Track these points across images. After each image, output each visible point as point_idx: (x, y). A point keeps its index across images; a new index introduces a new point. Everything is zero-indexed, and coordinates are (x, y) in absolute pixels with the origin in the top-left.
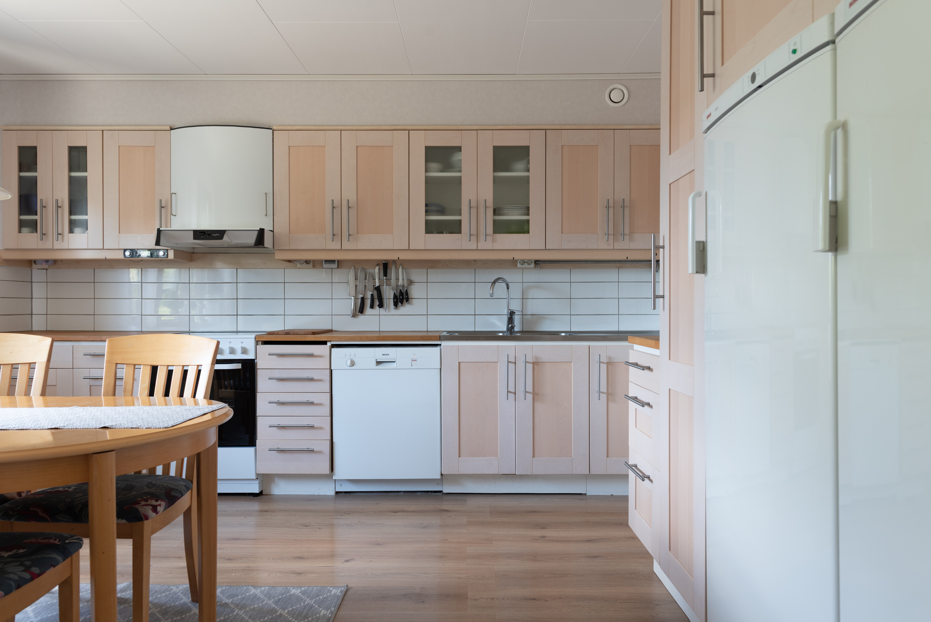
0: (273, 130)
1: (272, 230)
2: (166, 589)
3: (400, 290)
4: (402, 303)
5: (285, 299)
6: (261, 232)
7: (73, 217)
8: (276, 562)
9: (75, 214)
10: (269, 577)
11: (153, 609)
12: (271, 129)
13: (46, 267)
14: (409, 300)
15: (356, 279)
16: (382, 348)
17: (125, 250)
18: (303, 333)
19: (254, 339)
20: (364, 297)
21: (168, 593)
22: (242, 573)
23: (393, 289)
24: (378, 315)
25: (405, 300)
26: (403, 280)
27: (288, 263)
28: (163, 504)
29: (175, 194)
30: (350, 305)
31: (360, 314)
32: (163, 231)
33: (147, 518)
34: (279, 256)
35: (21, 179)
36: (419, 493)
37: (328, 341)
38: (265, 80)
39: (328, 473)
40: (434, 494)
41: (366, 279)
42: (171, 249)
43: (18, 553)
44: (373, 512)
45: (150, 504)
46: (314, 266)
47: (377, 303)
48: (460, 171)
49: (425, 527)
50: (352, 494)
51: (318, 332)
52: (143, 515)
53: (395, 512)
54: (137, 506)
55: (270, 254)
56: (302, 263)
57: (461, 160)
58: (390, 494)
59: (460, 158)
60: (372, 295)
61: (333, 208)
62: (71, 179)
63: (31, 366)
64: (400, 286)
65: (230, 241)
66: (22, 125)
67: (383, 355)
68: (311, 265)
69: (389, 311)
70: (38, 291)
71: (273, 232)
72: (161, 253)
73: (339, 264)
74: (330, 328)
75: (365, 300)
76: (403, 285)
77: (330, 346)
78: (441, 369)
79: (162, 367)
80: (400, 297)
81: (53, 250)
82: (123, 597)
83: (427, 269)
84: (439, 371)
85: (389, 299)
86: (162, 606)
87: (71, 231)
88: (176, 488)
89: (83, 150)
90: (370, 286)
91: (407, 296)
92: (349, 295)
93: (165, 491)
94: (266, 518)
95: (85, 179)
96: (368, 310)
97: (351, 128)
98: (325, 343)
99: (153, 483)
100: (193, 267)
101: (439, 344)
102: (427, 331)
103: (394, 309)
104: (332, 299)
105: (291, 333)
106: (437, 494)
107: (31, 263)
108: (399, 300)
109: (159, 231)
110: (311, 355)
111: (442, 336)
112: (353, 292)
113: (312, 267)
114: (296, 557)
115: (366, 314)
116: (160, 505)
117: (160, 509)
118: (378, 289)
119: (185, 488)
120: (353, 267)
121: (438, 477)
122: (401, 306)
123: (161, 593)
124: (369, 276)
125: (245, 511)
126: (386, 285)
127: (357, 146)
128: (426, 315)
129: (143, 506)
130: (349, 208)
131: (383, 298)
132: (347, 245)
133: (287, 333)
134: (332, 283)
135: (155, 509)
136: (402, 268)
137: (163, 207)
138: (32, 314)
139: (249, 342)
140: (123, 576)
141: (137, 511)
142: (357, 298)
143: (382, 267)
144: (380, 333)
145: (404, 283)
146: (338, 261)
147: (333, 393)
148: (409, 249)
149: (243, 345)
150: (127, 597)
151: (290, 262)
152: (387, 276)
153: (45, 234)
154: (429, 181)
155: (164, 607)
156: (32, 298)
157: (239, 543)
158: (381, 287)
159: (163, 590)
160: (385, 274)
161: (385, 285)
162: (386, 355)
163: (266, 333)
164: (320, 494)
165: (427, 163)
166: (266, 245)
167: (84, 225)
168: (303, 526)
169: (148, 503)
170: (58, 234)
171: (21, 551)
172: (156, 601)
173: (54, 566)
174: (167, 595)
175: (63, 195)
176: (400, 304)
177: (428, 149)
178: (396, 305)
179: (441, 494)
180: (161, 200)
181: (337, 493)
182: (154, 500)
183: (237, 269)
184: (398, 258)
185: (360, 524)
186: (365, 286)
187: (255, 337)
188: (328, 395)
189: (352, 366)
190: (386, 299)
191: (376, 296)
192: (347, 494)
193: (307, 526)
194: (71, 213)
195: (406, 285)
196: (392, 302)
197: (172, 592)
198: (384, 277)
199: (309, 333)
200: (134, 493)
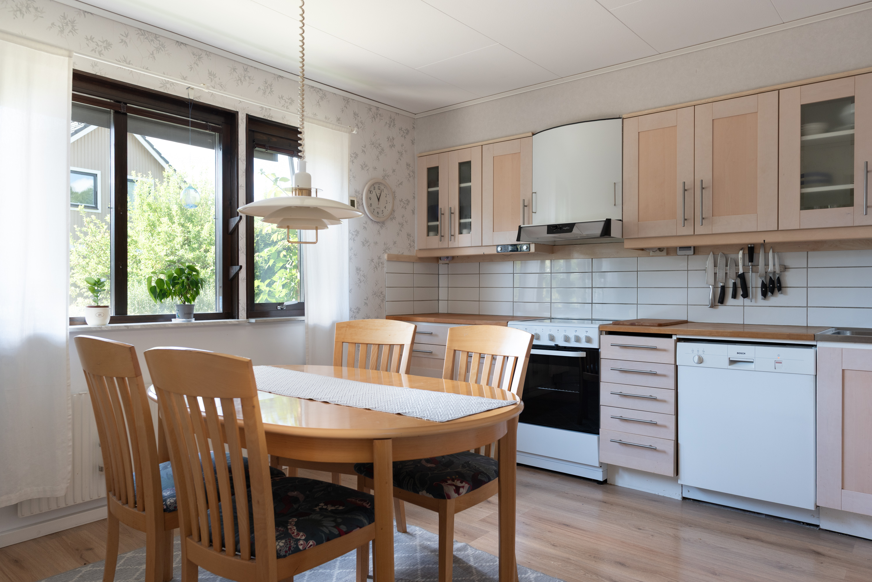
0: (623, 119)
1: (621, 219)
2: (491, 560)
3: (770, 277)
4: (772, 293)
5: (637, 288)
6: (608, 222)
7: (463, 221)
8: (596, 561)
9: (462, 219)
10: (584, 576)
11: (475, 576)
12: (621, 118)
13: (447, 262)
14: (782, 288)
15: (715, 266)
16: (738, 345)
17: (498, 246)
18: (648, 325)
19: (598, 329)
20: (724, 286)
21: (492, 564)
22: (560, 564)
23: (760, 276)
24: (742, 306)
25: (776, 290)
26: (774, 265)
27: (641, 252)
28: (467, 486)
29: (535, 193)
30: (708, 294)
31: (719, 304)
32: (523, 228)
33: (449, 498)
34: (628, 244)
35: (429, 193)
36: (786, 521)
37: (673, 334)
38: (615, 71)
39: (672, 476)
40: (808, 527)
41: (727, 266)
42: (533, 243)
43: (338, 509)
44: (720, 532)
45: (455, 484)
46: (668, 254)
47: (740, 292)
48: (853, 128)
49: (781, 568)
50: (701, 503)
51: (666, 323)
52: (446, 494)
53: (747, 539)
54: (443, 484)
55: (620, 242)
56: (655, 251)
57: (854, 113)
58: (748, 513)
59: (852, 111)
60: (735, 284)
61: (685, 190)
62: (460, 188)
63: (402, 346)
64: (770, 273)
65: (581, 233)
66: (430, 151)
67: (738, 353)
68: (664, 252)
69: (756, 302)
70: (443, 281)
71: (622, 221)
72: (525, 247)
73: (696, 250)
74: (685, 319)
75: (727, 289)
76: (774, 272)
77: (675, 340)
78: (816, 375)
79: (488, 355)
80: (769, 285)
81: (448, 248)
82: (457, 556)
83: (808, 252)
84: (813, 378)
85: (756, 287)
86: (483, 575)
87: (460, 233)
88: (485, 472)
89: (469, 163)
90: (732, 274)
91: (778, 285)
92: (707, 284)
93: (473, 473)
94: (602, 510)
95: (470, 188)
96: (729, 300)
97: (706, 101)
98: (670, 336)
99: (470, 463)
100: (554, 259)
101: (815, 345)
102: (807, 326)
103: (762, 299)
104: (688, 288)
105: (636, 324)
106: (812, 527)
107: (438, 259)
108: (768, 289)
109: (520, 228)
110: (654, 349)
111: (818, 335)
112: (712, 281)
113: (665, 254)
114: (618, 562)
115: (727, 304)
116: (463, 487)
117: (463, 491)
118: (742, 277)
119: (494, 473)
120: (711, 253)
121: (812, 508)
122: (772, 296)
123: (486, 562)
124: (730, 262)
125: (585, 497)
126: (752, 272)
127: (713, 120)
128: (805, 307)
129: (448, 486)
130: (703, 188)
131: (748, 286)
132: (700, 230)
133: (632, 323)
134: (688, 270)
135: (457, 490)
136: (773, 252)
137: (526, 206)
138: (438, 300)
139: (593, 331)
140: (465, 536)
141: (442, 488)
142: (717, 286)
143: (747, 252)
144: (744, 326)
145: (775, 269)
146: (694, 247)
147: (678, 391)
148: (778, 230)
149: (588, 334)
150: (460, 557)
151: (643, 250)
152: (753, 262)
153: (443, 236)
154: (805, 147)
155: (484, 577)
156: (438, 287)
157: (569, 530)
158: (746, 275)
159: (489, 559)
160: (751, 260)
161: (750, 272)
162: (741, 353)
163: (611, 322)
164: (665, 496)
165: (804, 125)
166: (612, 235)
167: (468, 226)
168: (636, 528)
169: (454, 483)
170: (451, 235)
171: (341, 508)
172: (480, 569)
173: (360, 528)
174: (490, 565)
175: (455, 204)
176: (769, 294)
177: (804, 107)
178: (764, 295)
179: (818, 529)
180: (524, 200)
181: (684, 498)
182: (459, 481)
183: (592, 259)
184: (764, 241)
185: (700, 542)
186: (726, 273)
187: (599, 327)
188: (673, 393)
189: (700, 363)
190: (752, 288)
191: (739, 285)
192: (696, 503)
193: (640, 529)
194: (461, 217)
195: (778, 270)
196: (759, 291)
197: (495, 564)
198: (749, 262)
199: (655, 325)
200: (449, 470)
